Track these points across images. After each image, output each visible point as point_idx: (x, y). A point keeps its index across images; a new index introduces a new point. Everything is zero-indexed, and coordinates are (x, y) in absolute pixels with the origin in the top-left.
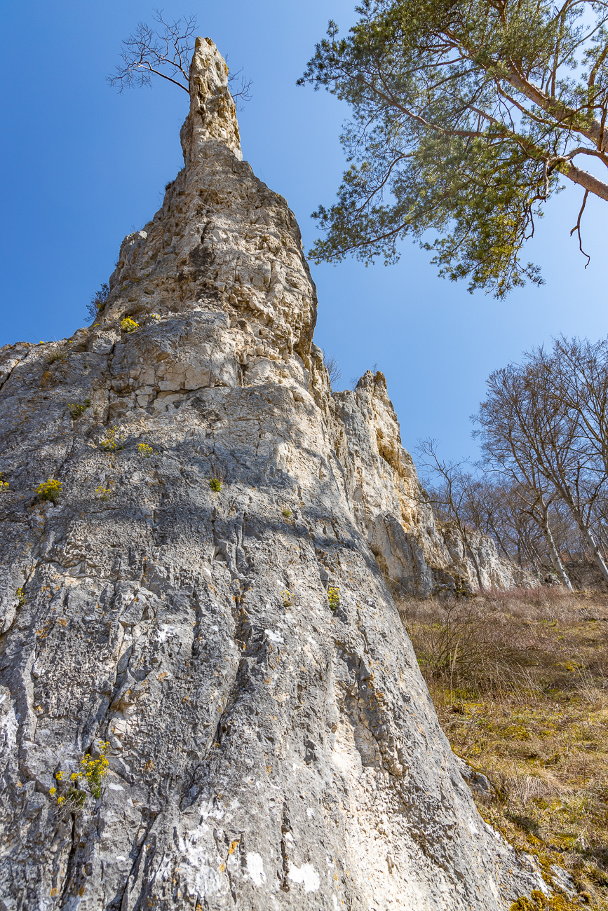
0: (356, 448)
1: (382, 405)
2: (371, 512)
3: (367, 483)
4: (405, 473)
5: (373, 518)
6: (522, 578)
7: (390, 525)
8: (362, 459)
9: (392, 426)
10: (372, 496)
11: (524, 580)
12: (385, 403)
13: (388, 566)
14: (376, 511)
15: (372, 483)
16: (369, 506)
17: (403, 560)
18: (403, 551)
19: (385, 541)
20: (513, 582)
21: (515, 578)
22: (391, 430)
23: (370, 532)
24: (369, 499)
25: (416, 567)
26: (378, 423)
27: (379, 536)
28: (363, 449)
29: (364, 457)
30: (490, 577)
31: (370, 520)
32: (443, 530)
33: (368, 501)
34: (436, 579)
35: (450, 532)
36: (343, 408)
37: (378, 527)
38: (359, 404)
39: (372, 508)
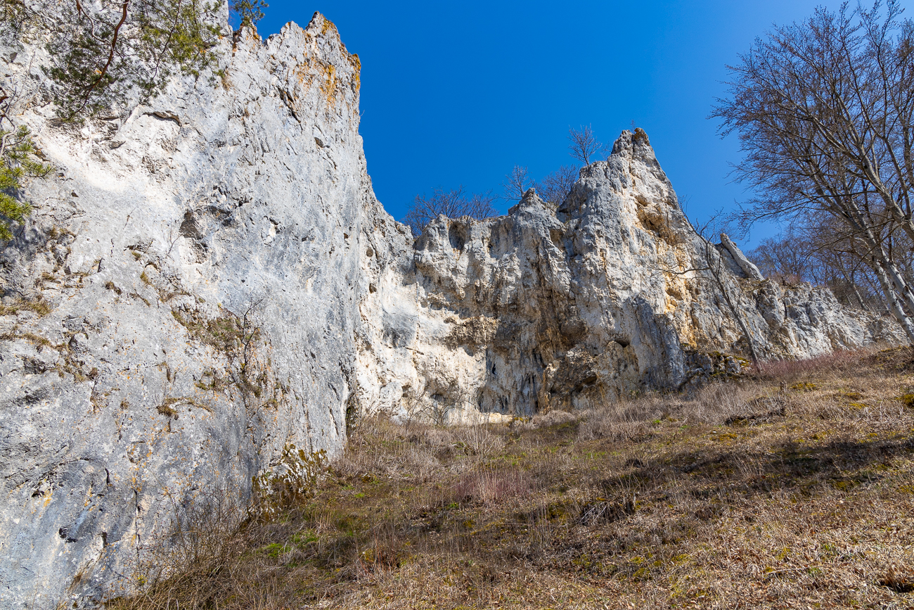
0: (598, 227)
1: (644, 167)
2: (617, 298)
3: (613, 265)
4: (679, 239)
5: (620, 304)
6: (881, 328)
7: (638, 308)
8: (607, 239)
9: (658, 187)
10: (618, 279)
11: (884, 330)
12: (648, 163)
13: (637, 356)
14: (624, 295)
15: (619, 263)
16: (616, 291)
17: (652, 347)
18: (652, 336)
19: (634, 327)
20: (869, 335)
21: (871, 330)
22: (657, 193)
23: (617, 321)
24: (615, 283)
25: (665, 354)
26: (637, 190)
27: (627, 324)
28: (607, 227)
29: (609, 236)
30: (829, 336)
31: (617, 307)
32: (755, 292)
33: (614, 286)
34: (688, 364)
35: (764, 293)
36: (586, 185)
37: (626, 313)
38: (609, 174)
39: (619, 293)
